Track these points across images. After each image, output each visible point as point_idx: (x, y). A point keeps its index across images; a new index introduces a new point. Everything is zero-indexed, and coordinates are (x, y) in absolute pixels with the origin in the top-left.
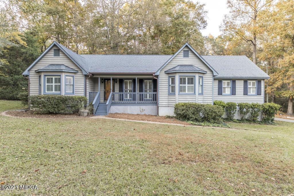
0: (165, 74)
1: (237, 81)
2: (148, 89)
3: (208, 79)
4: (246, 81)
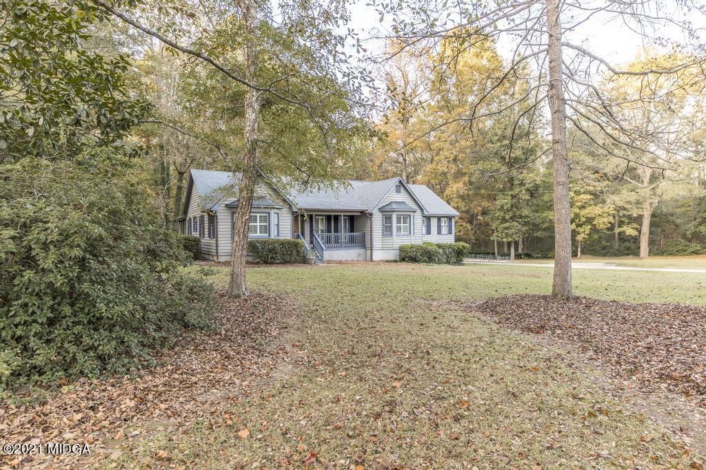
0: (378, 212)
1: (431, 219)
2: (342, 228)
3: (418, 214)
4: (439, 218)
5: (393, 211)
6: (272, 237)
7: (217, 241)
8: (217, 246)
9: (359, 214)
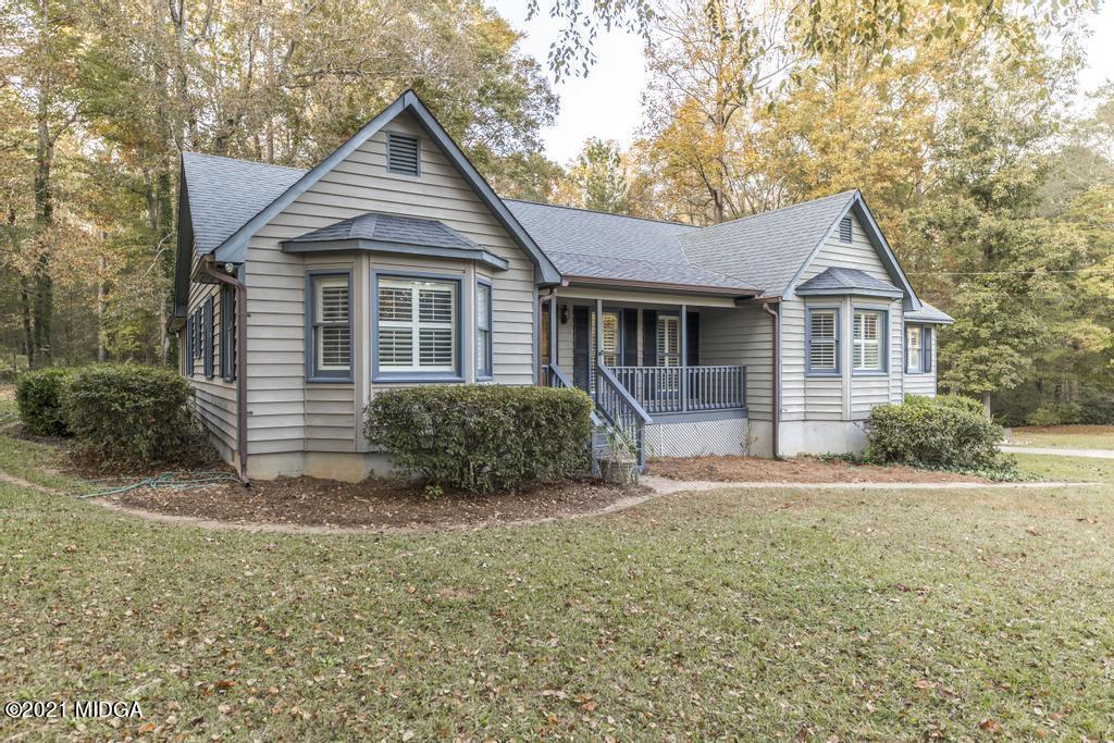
0: (796, 299)
2: (666, 351)
5: (844, 296)
6: (472, 375)
7: (242, 393)
8: (243, 415)
9: (730, 305)
